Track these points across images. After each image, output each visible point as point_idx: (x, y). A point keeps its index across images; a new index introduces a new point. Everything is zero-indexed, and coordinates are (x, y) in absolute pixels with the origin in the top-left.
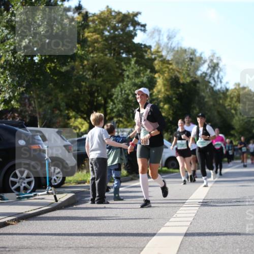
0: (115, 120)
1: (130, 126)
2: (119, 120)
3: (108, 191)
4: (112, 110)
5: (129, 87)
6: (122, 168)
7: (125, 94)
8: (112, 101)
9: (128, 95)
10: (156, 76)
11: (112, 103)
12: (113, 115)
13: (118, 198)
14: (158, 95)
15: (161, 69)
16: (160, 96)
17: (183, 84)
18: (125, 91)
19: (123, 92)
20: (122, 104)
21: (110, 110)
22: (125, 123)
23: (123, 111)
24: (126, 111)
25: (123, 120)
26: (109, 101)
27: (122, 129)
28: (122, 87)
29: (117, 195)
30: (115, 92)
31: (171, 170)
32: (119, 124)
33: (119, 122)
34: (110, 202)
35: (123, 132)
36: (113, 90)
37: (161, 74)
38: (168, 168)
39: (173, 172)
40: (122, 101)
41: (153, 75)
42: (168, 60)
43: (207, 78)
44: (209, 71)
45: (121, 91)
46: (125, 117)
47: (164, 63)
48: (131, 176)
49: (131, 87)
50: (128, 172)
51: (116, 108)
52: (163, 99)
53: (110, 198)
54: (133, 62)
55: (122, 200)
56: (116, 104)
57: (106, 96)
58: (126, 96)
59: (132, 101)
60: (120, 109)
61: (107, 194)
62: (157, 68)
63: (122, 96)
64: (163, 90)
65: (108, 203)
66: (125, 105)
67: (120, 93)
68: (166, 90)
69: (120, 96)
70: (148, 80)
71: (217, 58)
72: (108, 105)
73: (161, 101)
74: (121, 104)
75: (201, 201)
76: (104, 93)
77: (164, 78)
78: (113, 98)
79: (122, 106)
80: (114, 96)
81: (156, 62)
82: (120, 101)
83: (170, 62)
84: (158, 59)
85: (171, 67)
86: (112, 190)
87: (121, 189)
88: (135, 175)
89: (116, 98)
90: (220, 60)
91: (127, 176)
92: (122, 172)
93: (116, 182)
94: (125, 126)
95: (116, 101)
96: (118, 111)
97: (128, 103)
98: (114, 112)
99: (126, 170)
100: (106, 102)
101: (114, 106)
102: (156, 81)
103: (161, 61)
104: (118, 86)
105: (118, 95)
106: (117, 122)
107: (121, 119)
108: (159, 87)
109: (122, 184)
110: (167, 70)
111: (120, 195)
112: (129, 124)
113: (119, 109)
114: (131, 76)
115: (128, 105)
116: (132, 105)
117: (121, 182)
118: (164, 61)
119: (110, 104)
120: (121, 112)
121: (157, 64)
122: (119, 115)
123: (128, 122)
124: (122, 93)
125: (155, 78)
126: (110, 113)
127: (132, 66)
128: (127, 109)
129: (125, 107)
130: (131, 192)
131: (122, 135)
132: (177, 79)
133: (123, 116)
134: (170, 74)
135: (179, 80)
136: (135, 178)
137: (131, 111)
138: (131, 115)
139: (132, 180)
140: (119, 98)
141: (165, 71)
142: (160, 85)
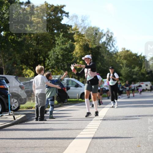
0: (50, 70)
1: (59, 74)
2: (53, 70)
3: (46, 113)
4: (48, 64)
5: (58, 50)
7: (56, 54)
8: (49, 59)
9: (58, 55)
10: (75, 43)
11: (48, 60)
12: (49, 67)
13: (52, 117)
15: (78, 39)
16: (77, 56)
17: (91, 49)
18: (56, 53)
19: (55, 53)
21: (47, 64)
22: (56, 72)
23: (55, 65)
24: (57, 65)
25: (55, 71)
26: (47, 59)
27: (54, 76)
28: (54, 50)
29: (51, 116)
30: (50, 53)
32: (53, 73)
33: (52, 71)
34: (47, 120)
35: (55, 77)
36: (49, 52)
37: (78, 42)
41: (73, 43)
42: (82, 34)
43: (106, 45)
44: (107, 41)
45: (54, 53)
46: (56, 68)
47: (80, 36)
48: (60, 104)
49: (60, 50)
50: (58, 102)
51: (50, 63)
52: (79, 58)
53: (47, 117)
54: (61, 36)
55: (54, 118)
56: (51, 61)
57: (44, 56)
58: (57, 56)
59: (60, 59)
60: (53, 63)
61: (45, 115)
62: (75, 39)
63: (54, 56)
64: (79, 52)
65: (46, 120)
66: (56, 61)
67: (53, 54)
68: (81, 52)
69: (53, 56)
70: (70, 46)
71: (111, 33)
72: (46, 61)
74: (53, 60)
75: (102, 119)
76: (43, 54)
77: (80, 45)
78: (49, 57)
80: (50, 56)
81: (75, 35)
82: (53, 59)
83: (83, 35)
84: (76, 33)
85: (84, 38)
86: (49, 113)
87: (54, 112)
88: (63, 103)
89: (51, 57)
90: (113, 34)
91: (57, 104)
92: (55, 102)
93: (51, 108)
94: (56, 74)
95: (50, 59)
96: (52, 65)
97: (58, 60)
98: (50, 66)
99: (57, 100)
100: (45, 60)
101: (50, 62)
102: (75, 47)
103: (78, 35)
104: (52, 50)
105: (52, 55)
106: (51, 72)
107: (54, 70)
108: (77, 51)
109: (55, 109)
110: (82, 40)
111: (53, 115)
113: (52, 64)
114: (59, 44)
115: (58, 61)
116: (61, 61)
117: (54, 108)
118: (80, 35)
119: (47, 61)
120: (53, 66)
121: (75, 37)
122: (53, 68)
123: (58, 72)
124: (54, 54)
125: (74, 45)
126: (47, 66)
127: (61, 38)
128: (57, 64)
129: (56, 63)
130: (60, 114)
132: (88, 46)
134: (83, 43)
135: (89, 46)
136: (63, 105)
137: (60, 65)
138: (60, 67)
139: (60, 106)
140: (53, 57)
141: (81, 41)
142: (77, 49)
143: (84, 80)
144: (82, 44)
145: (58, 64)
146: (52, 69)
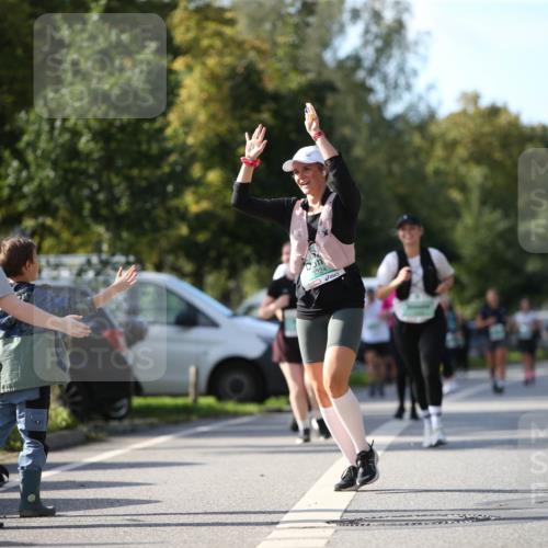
0: (29, 223)
1: (83, 245)
2: (43, 226)
4: (16, 188)
6: (52, 397)
7: (64, 129)
8: (19, 155)
9: (76, 134)
10: (179, 64)
11: (15, 164)
12: (21, 206)
13: (34, 508)
14: (186, 134)
15: (196, 40)
16: (190, 140)
17: (276, 97)
18: (65, 119)
19: (58, 123)
20: (55, 165)
21: (10, 187)
22: (66, 235)
23: (55, 191)
24: (67, 193)
25: (57, 226)
26: (7, 154)
27: (53, 259)
29: (31, 498)
30: (28, 122)
31: (230, 406)
32: (42, 239)
33: (41, 232)
35: (57, 266)
36: (23, 115)
37: (195, 57)
38: (220, 397)
39: (235, 415)
40: (53, 156)
41: (167, 64)
42: (222, 9)
43: (361, 74)
44: (368, 54)
46: (63, 213)
47: (206, 18)
48: (84, 429)
50: (73, 413)
51: (30, 179)
52: (202, 152)
56: (33, 168)
58: (67, 136)
59: (89, 154)
60: (46, 183)
62: (180, 36)
63: (51, 138)
64: (202, 117)
66: (66, 171)
67: (46, 127)
68: (213, 117)
69: (44, 137)
71: (397, 3)
73: (193, 158)
74: (49, 165)
75: (337, 516)
77: (206, 72)
78: (22, 145)
79: (52, 174)
80: (26, 138)
81: (177, 16)
82: (45, 156)
83: (228, 15)
84: (183, 3)
85: (229, 31)
86: (16, 479)
87: (46, 476)
88: (100, 423)
89: (33, 145)
90: (407, 9)
91: (68, 427)
92: (51, 413)
93: (28, 450)
94: (64, 247)
95: (30, 157)
96: (40, 192)
97: (75, 164)
98: (24, 196)
99: (65, 405)
101: (24, 174)
102: (178, 85)
103: (197, 11)
105: (38, 135)
106: (33, 234)
107: (49, 221)
108: (190, 107)
109: (52, 457)
110: (218, 43)
111: (44, 495)
112: (77, 240)
113: (40, 185)
115: (73, 171)
116: (91, 170)
117: (47, 450)
118: (208, 14)
119: (9, 165)
120: (48, 197)
122: (44, 208)
123: (76, 234)
124: (52, 128)
125: (173, 72)
126: (10, 200)
128: (72, 184)
129: (64, 178)
130: (83, 485)
131: (55, 279)
132: (253, 78)
133: (57, 209)
134: (228, 60)
135: (260, 80)
136: (100, 435)
137: (86, 192)
138: (87, 206)
139: (87, 441)
140: (43, 144)
141: (211, 47)
142: (190, 98)
143: (232, 284)
144: (218, 70)
145: (73, 190)
146: (41, 220)
